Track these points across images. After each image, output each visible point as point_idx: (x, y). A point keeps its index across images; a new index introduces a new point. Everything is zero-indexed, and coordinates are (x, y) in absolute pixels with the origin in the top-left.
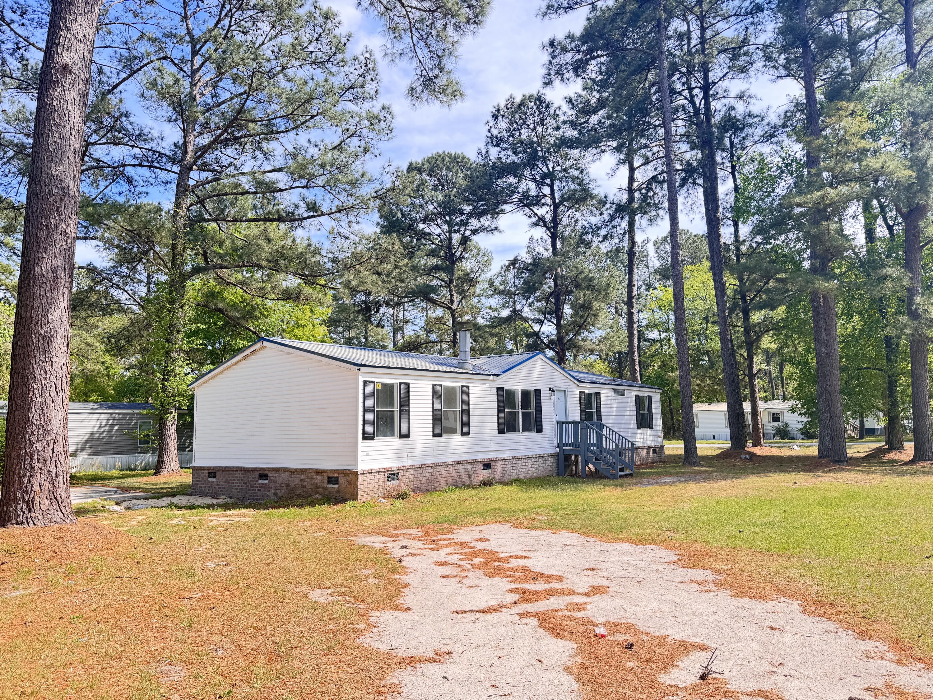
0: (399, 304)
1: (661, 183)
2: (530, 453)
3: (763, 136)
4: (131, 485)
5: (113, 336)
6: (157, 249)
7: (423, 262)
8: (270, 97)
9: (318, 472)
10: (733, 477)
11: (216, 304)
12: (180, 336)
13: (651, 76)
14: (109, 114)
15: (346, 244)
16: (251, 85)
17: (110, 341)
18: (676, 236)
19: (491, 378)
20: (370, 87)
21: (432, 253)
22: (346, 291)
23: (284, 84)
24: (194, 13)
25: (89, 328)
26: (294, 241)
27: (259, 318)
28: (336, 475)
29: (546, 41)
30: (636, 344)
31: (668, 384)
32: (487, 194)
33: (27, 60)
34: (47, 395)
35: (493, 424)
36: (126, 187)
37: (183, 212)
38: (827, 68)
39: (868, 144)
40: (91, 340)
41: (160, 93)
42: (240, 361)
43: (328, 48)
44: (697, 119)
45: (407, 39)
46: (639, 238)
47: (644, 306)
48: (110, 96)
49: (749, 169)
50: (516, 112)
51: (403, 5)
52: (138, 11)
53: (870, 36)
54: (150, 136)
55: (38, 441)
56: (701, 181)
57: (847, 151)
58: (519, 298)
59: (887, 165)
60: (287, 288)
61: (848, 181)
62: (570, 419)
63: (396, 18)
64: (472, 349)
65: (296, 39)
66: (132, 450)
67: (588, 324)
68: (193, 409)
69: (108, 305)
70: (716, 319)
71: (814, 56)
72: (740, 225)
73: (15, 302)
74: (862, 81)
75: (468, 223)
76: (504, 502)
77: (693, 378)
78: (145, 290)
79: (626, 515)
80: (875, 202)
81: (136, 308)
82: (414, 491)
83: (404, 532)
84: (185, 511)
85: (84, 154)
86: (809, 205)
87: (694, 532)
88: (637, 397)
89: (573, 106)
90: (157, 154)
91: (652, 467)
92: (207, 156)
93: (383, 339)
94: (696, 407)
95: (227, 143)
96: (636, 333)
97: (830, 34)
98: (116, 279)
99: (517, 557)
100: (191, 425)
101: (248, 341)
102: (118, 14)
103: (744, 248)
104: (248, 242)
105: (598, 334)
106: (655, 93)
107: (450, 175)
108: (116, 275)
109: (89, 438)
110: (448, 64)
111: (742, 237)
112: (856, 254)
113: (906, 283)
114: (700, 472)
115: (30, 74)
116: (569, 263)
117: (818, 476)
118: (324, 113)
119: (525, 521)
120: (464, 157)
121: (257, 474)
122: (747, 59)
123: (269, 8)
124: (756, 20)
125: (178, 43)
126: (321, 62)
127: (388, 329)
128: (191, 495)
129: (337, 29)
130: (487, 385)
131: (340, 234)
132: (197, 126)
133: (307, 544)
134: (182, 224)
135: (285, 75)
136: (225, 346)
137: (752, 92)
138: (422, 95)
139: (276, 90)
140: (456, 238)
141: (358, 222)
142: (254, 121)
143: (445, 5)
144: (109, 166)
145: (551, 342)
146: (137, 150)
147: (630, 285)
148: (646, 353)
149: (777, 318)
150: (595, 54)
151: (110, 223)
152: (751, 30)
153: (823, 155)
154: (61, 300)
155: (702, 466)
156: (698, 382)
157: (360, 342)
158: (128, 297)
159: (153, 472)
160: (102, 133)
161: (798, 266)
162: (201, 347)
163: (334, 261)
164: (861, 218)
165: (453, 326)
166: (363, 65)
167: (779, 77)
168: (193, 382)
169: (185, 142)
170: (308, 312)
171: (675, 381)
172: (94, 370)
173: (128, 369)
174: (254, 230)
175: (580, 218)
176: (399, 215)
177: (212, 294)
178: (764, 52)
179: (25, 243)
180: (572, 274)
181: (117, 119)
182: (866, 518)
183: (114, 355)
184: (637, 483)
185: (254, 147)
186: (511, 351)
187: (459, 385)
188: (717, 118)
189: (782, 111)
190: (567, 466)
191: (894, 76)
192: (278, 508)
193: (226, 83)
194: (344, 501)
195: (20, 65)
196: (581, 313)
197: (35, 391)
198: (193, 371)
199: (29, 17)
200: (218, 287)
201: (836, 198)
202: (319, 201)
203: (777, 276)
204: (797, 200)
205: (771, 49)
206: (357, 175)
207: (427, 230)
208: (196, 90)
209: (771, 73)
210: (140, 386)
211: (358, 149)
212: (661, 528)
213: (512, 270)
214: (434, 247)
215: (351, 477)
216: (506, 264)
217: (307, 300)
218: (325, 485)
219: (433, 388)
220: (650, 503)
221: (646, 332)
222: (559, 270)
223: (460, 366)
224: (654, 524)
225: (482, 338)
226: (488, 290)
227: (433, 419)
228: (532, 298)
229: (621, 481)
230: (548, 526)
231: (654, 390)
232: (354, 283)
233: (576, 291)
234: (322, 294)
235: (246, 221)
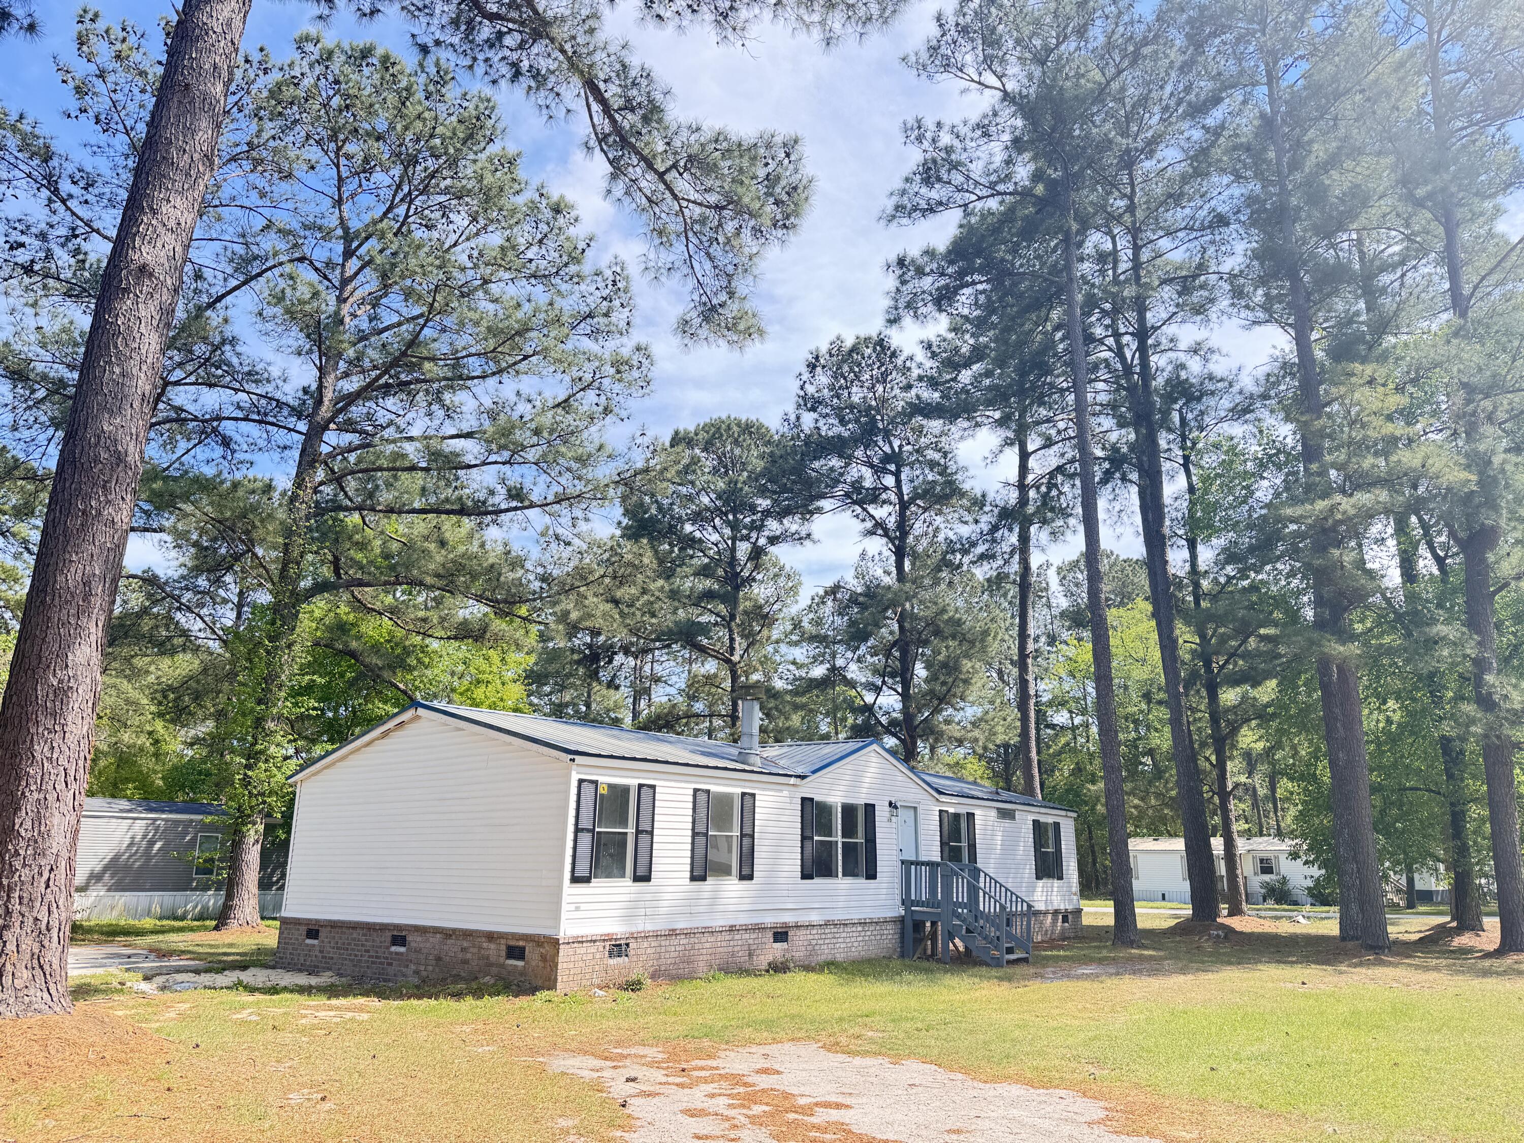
0: (645, 651)
1: (1072, 476)
2: (856, 916)
3: (1232, 410)
4: (174, 946)
5: (171, 688)
6: (260, 552)
7: (688, 584)
8: (462, 324)
9: (491, 936)
10: (1198, 970)
11: (346, 644)
12: (283, 694)
13: (1055, 315)
14: (205, 339)
15: (566, 552)
16: (432, 305)
17: (165, 697)
18: (1097, 561)
19: (792, 781)
20: (619, 317)
21: (704, 572)
22: (561, 627)
23: (485, 305)
24: (353, 196)
25: (134, 674)
26: (482, 545)
27: (415, 669)
28: (521, 943)
29: (893, 258)
30: (1033, 733)
31: (1086, 803)
32: (794, 482)
33: (86, 254)
34: (50, 788)
35: (793, 862)
36: (219, 451)
37: (306, 495)
38: (1329, 311)
39: (1398, 428)
40: (134, 694)
41: (288, 311)
42: (377, 739)
43: (557, 255)
44: (1128, 381)
45: (679, 247)
46: (1036, 560)
47: (1046, 670)
48: (209, 313)
49: (1210, 460)
50: (844, 361)
51: (675, 197)
52: (268, 189)
53: (1394, 267)
54: (266, 375)
55: (24, 865)
56: (1134, 476)
57: (1365, 438)
58: (840, 648)
59: (1430, 461)
60: (466, 620)
61: (1369, 484)
62: (923, 858)
63: (663, 215)
64: (763, 730)
65: (508, 240)
66: (183, 885)
67: (954, 696)
68: (291, 818)
69: (169, 638)
70: (1162, 696)
71: (1309, 294)
72: (1200, 548)
73: (18, 627)
74: (1384, 333)
75: (762, 526)
76: (807, 1002)
77: (1129, 794)
78: (233, 615)
79: (1017, 1033)
80: (1414, 519)
81: (215, 646)
82: (653, 976)
83: (633, 1051)
84: (261, 997)
85: (158, 399)
86: (1310, 521)
87: (1133, 1067)
88: (1036, 823)
89: (934, 355)
90: (274, 404)
91: (1062, 947)
92: (353, 408)
93: (617, 707)
94: (1135, 844)
95: (387, 389)
96: (1032, 714)
97: (1332, 261)
98: (187, 596)
99: (827, 1105)
100: (285, 846)
101: (395, 705)
102: (235, 193)
103: (1205, 584)
104: (408, 546)
105: (971, 712)
106: (1062, 340)
107: (737, 451)
108: (188, 589)
109: (112, 860)
110: (742, 286)
111: (1202, 566)
112: (1388, 601)
113: (1471, 651)
114: (1141, 958)
115: (86, 274)
116: (926, 595)
117: (1341, 973)
118: (544, 352)
119: (843, 1040)
120: (761, 426)
121: (388, 934)
122: (1205, 293)
123: (469, 193)
124: (1218, 238)
125: (323, 238)
126: (545, 276)
127: (625, 691)
128: (273, 967)
129: (572, 228)
130: (785, 793)
131: (557, 537)
132: (341, 363)
133: (465, 1066)
134: (302, 514)
135: (486, 292)
136: (354, 712)
137: (1214, 343)
138: (699, 332)
139: (471, 315)
140: (743, 549)
141: (587, 520)
142: (433, 359)
143: (740, 199)
144: (196, 419)
145: (893, 723)
146: (242, 396)
147: (1023, 635)
148: (1049, 747)
149: (1265, 699)
150: (968, 278)
151: (189, 508)
152: (1211, 251)
153: (1327, 444)
154: (93, 630)
155: (1145, 947)
156: (1136, 801)
157: (577, 712)
158: (202, 626)
159: (214, 923)
160: (189, 368)
161: (1294, 616)
162: (314, 713)
163: (544, 579)
164: (1391, 543)
165: (733, 691)
166: (610, 283)
167: (1254, 322)
168: (297, 772)
169: (320, 387)
170: (496, 659)
171: (1098, 799)
172: (134, 745)
173: (191, 745)
174: (420, 526)
175: (942, 526)
176: (654, 511)
177: (342, 628)
178: (1231, 284)
179: (44, 533)
180: (928, 613)
181: (216, 348)
182: (1427, 1051)
183: (173, 721)
184: (1036, 976)
185: (429, 398)
186: (826, 737)
187: (739, 791)
188: (1159, 382)
189: (1261, 372)
190: (919, 941)
191: (1434, 327)
192: (419, 997)
193: (394, 300)
194: (533, 990)
195: (72, 261)
196: (942, 678)
197: (31, 781)
198: (297, 752)
199: (96, 192)
200: (351, 616)
201: (1352, 512)
202: (527, 485)
203: (1262, 631)
204: (1289, 511)
205: (1242, 281)
206: (591, 448)
207: (698, 534)
208: (346, 309)
209: (1243, 315)
210: (208, 774)
211: (595, 408)
212: (1077, 1058)
213: (830, 603)
214: (706, 560)
215: (547, 949)
216: (821, 592)
217: (496, 640)
218: (502, 960)
219: (695, 796)
220: (1057, 1011)
221: (1050, 713)
222: (908, 606)
223: (741, 758)
224: (1065, 1051)
225: (780, 711)
226: (791, 633)
227: (693, 850)
228: (863, 649)
229: (1009, 970)
230: (884, 1050)
231: (1063, 813)
232: (574, 615)
233: (935, 641)
234: (522, 632)
235: (409, 512)
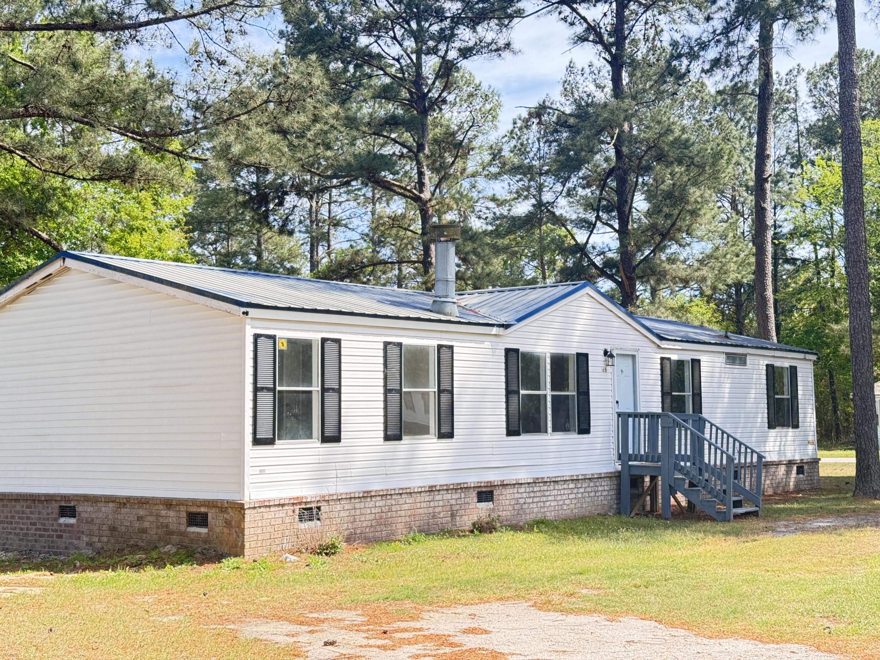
0: (320, 190)
2: (567, 473)
7: (367, 110)
9: (169, 503)
15: (221, 74)
18: (850, 61)
19: (495, 330)
21: (384, 94)
22: (221, 163)
26: (122, 67)
27: (57, 215)
28: (203, 510)
30: (769, 268)
31: (828, 345)
35: (497, 416)
42: (23, 294)
47: (787, 196)
58: (549, 180)
60: (110, 157)
62: (642, 409)
64: (459, 277)
67: (680, 230)
75: (453, 35)
76: (516, 562)
79: (745, 588)
82: (349, 540)
83: (330, 615)
88: (770, 368)
91: (796, 500)
93: (292, 256)
96: (770, 249)
101: (39, 257)
104: (35, 70)
105: (698, 249)
116: (646, 113)
119: (555, 598)
121: (56, 505)
127: (300, 237)
130: (487, 344)
131: (209, 55)
133: (150, 635)
140: (430, 65)
141: (243, 33)
145: (609, 263)
147: (761, 157)
148: (787, 286)
157: (247, 262)
163: (197, 106)
165: (424, 234)
170: (149, 203)
171: (841, 339)
174: (47, 45)
175: (667, 27)
176: (321, 18)
180: (649, 134)
184: (767, 529)
186: (533, 282)
187: (435, 343)
190: (636, 497)
192: (95, 569)
194: (218, 558)
196: (666, 210)
207: (375, 49)
212: (810, 612)
213: (535, 127)
214: (387, 80)
215: (232, 514)
216: (525, 114)
217: (147, 181)
218: (183, 528)
219: (385, 350)
220: (790, 565)
221: (789, 246)
222: (626, 127)
223: (436, 307)
224: (797, 606)
225: (478, 255)
226: (490, 164)
227: (386, 408)
228: (574, 180)
229: (737, 525)
230: (599, 607)
231: (801, 356)
232: (236, 149)
233: (658, 167)
234: (176, 170)
235: (31, 29)
